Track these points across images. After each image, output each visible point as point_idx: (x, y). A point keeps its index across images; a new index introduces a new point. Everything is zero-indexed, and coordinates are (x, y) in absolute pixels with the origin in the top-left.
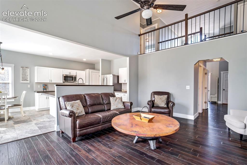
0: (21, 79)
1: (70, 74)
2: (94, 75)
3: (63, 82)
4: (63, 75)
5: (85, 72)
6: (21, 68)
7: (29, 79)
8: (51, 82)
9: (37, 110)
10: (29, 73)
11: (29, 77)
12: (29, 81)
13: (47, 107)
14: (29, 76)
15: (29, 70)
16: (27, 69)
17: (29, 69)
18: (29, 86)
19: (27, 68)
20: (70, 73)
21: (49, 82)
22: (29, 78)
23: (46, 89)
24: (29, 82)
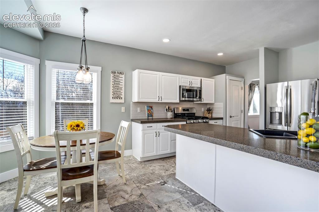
0: (111, 96)
1: (191, 84)
2: (233, 87)
3: (180, 101)
4: (180, 86)
5: (214, 82)
6: (111, 74)
7: (123, 96)
8: (160, 102)
9: (139, 160)
10: (123, 84)
11: (123, 91)
12: (123, 98)
13: (156, 154)
14: (123, 89)
15: (123, 79)
16: (121, 76)
17: (123, 76)
18: (123, 109)
19: (120, 73)
20: (191, 82)
21: (156, 100)
22: (123, 94)
23: (152, 116)
24: (122, 101)
